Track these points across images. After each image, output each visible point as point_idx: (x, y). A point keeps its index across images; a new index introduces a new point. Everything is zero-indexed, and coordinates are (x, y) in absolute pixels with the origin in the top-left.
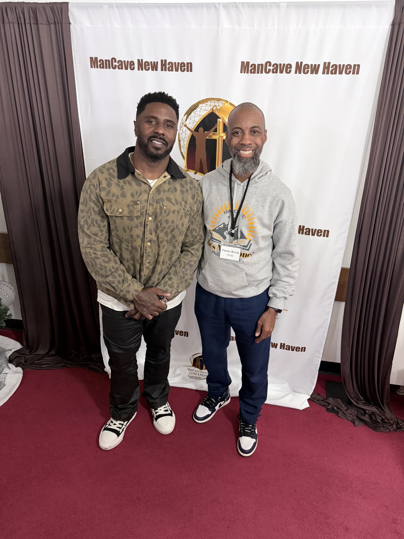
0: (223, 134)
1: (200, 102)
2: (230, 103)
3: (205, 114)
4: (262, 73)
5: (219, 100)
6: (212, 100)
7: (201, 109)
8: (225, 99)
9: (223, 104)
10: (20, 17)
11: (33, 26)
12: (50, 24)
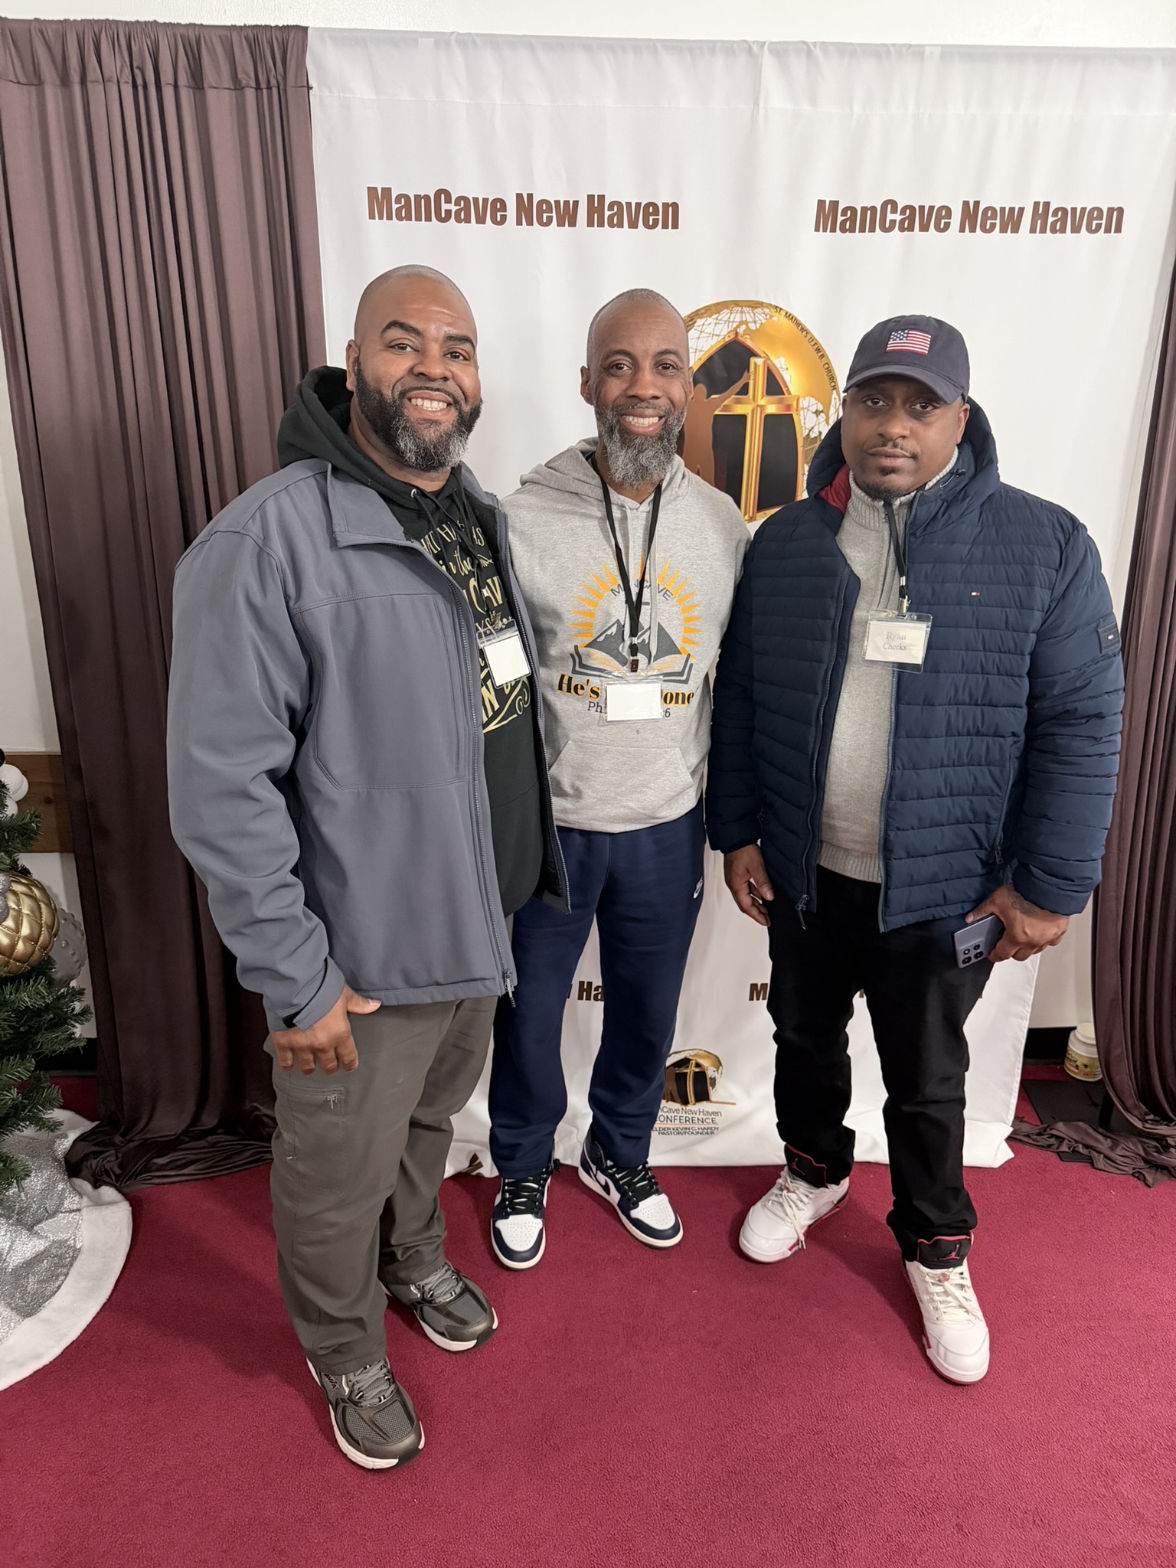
0: (764, 398)
1: (700, 313)
2: (787, 313)
3: (712, 347)
4: (872, 230)
5: (755, 305)
6: (733, 306)
7: (701, 332)
8: (773, 303)
9: (766, 315)
10: (141, 66)
11: (186, 94)
12: (243, 88)
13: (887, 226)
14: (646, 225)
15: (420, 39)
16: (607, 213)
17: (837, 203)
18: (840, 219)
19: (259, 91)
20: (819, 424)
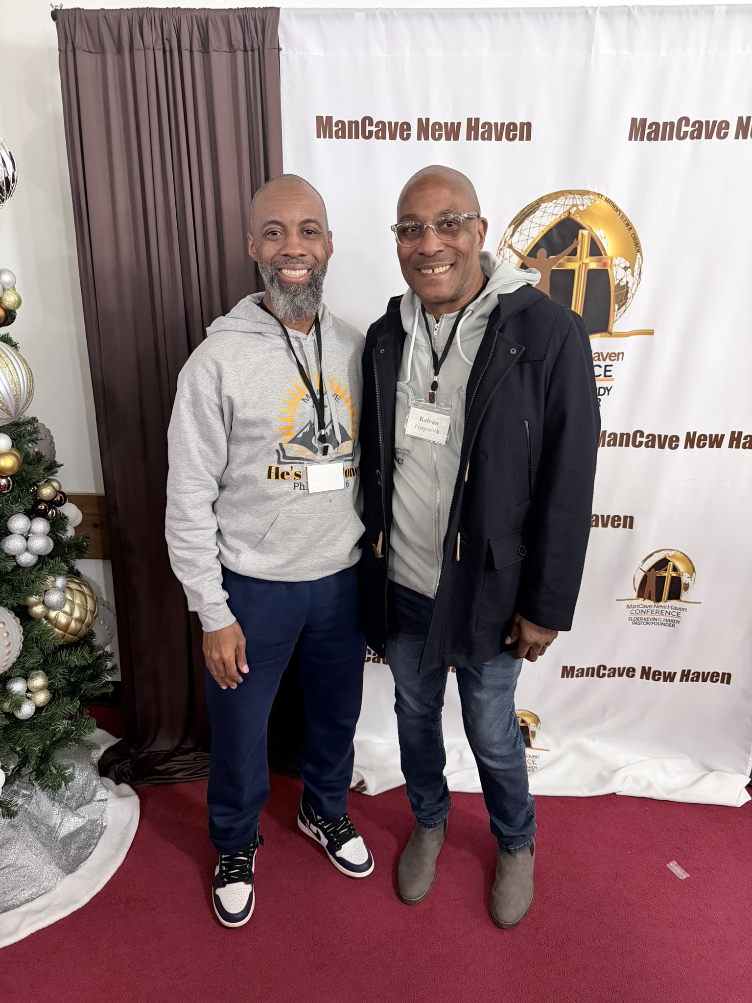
0: (588, 258)
1: (544, 199)
2: (606, 199)
3: (551, 222)
4: (671, 138)
5: (583, 193)
6: (567, 194)
7: (544, 212)
8: (597, 192)
9: (591, 200)
10: (169, 38)
11: (197, 57)
12: (235, 50)
13: (682, 135)
14: (508, 139)
15: (355, 14)
16: (481, 131)
17: (645, 120)
18: (647, 131)
19: (246, 53)
20: (626, 276)
